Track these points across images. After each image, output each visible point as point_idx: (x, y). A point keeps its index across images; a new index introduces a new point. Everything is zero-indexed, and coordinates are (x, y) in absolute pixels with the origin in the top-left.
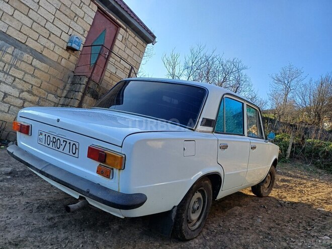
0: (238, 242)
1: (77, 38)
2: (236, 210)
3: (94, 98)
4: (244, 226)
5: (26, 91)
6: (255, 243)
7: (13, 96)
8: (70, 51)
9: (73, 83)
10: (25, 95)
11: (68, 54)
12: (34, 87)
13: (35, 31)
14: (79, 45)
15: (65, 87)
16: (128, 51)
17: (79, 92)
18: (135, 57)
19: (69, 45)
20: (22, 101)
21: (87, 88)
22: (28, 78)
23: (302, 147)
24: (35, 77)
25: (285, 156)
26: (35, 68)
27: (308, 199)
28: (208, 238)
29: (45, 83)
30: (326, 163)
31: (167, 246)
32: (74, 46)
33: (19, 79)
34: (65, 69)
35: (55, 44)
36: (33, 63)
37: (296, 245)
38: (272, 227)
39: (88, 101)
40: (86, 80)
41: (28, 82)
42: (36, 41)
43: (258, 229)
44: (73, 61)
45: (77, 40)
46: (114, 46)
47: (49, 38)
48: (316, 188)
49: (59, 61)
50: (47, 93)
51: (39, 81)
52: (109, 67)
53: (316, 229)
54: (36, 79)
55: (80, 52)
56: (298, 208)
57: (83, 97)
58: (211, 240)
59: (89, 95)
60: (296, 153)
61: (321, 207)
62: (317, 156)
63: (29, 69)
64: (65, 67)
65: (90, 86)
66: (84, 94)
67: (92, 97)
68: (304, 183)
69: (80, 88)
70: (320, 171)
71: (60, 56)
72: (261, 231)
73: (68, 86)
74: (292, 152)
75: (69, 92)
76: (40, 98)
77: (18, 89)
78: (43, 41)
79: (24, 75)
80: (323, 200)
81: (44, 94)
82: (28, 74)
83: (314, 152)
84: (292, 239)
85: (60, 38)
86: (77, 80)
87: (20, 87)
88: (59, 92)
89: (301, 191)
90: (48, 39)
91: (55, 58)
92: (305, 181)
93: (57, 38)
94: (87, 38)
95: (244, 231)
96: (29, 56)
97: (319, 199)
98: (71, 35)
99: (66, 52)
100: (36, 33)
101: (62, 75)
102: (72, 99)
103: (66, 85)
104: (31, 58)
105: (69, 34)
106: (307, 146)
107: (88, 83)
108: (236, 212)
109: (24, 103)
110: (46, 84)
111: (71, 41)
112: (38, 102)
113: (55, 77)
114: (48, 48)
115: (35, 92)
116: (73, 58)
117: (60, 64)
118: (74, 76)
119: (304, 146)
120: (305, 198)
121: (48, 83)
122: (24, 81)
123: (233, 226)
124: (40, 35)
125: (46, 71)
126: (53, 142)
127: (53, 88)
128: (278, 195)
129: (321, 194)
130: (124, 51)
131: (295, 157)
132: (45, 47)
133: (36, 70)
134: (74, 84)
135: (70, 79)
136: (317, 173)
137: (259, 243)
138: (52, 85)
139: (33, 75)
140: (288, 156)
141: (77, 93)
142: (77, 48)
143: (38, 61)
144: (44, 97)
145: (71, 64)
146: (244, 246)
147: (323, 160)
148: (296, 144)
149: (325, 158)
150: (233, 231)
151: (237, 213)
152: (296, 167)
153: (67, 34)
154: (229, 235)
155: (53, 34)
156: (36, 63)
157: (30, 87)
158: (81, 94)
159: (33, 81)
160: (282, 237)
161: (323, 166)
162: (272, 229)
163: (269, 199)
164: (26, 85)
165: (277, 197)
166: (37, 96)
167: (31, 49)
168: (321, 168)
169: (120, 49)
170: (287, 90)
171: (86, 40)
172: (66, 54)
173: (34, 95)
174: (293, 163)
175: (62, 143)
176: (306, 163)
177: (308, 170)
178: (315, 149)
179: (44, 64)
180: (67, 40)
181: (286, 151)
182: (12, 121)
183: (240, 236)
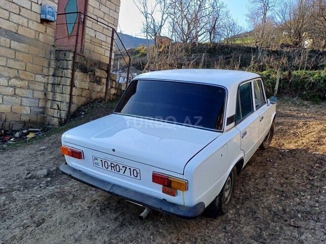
0: (262, 206)
1: (49, 7)
2: (248, 171)
3: (84, 72)
4: (261, 188)
5: (14, 78)
6: (276, 204)
7: (3, 86)
8: (45, 24)
9: (57, 60)
10: (13, 82)
11: (44, 27)
12: (19, 71)
13: (3, 9)
14: (53, 16)
15: (49, 64)
16: (103, 8)
17: (67, 69)
18: (112, 13)
19: (43, 17)
20: (12, 89)
21: (74, 63)
22: (11, 63)
23: (288, 81)
24: (18, 60)
25: (273, 92)
26: (16, 51)
27: (303, 143)
28: (238, 207)
29: (29, 65)
30: (312, 94)
31: (212, 221)
32: (49, 17)
33: (3, 66)
34: (45, 45)
35: (28, 19)
36: (12, 46)
37: (306, 198)
38: (284, 184)
39: (78, 77)
40: (71, 55)
41: (13, 68)
42: (8, 20)
43: (272, 188)
44: (51, 34)
45: (50, 9)
46: (88, 6)
47: (21, 14)
48: (307, 127)
49: (37, 37)
50: (34, 75)
51: (23, 64)
52: (87, 31)
53: (317, 178)
54: (20, 63)
55: (55, 22)
56: (297, 155)
57: (73, 74)
58: (241, 208)
59: (78, 70)
60: (283, 88)
61: (316, 150)
62: (303, 88)
63: (10, 53)
64: (44, 43)
65: (77, 60)
66: (73, 71)
67: (82, 72)
68: (296, 124)
69: (67, 65)
70: (306, 103)
71: (36, 31)
72: (276, 190)
73: (53, 63)
74: (279, 87)
75: (56, 69)
76: (29, 81)
77: (5, 77)
78: (15, 18)
79: (7, 61)
80: (316, 141)
81: (32, 76)
82: (10, 59)
83: (300, 85)
84: (301, 193)
85: (31, 10)
86: (62, 56)
87: (6, 74)
88: (45, 71)
89: (294, 134)
90: (19, 14)
91: (32, 35)
92: (296, 121)
93: (28, 11)
94: (58, 4)
95: (263, 192)
96: (5, 38)
97: (312, 141)
98: (41, 4)
99: (41, 25)
100: (6, 11)
101: (44, 51)
102: (62, 77)
103: (50, 62)
104: (8, 40)
105: (39, 3)
106: (293, 80)
107: (74, 58)
108: (248, 172)
109: (15, 91)
110: (31, 65)
111: (43, 12)
112: (28, 86)
113: (37, 56)
114: (22, 25)
115: (22, 77)
116: (50, 30)
117: (38, 40)
118: (56, 50)
119: (291, 80)
120: (300, 143)
121: (32, 63)
122: (9, 67)
123: (252, 190)
124: (10, 12)
125: (27, 51)
126: (112, 167)
127: (38, 68)
128: (277, 143)
129: (312, 134)
130: (100, 9)
131: (283, 93)
132: (18, 25)
133: (17, 53)
134: (59, 60)
135: (52, 55)
136: (304, 105)
137: (278, 203)
138: (36, 65)
139: (15, 59)
140: (276, 92)
141: (66, 70)
142: (53, 19)
143: (16, 42)
144: (32, 79)
145: (50, 37)
146: (268, 208)
147: (309, 91)
148: (283, 79)
149: (311, 89)
150: (254, 195)
151: (250, 173)
152: (284, 103)
153: (37, 3)
154: (253, 200)
155: (23, 7)
156: (14, 44)
157: (16, 73)
158: (70, 71)
159: (17, 65)
160: (294, 193)
161: (308, 97)
162: (284, 186)
163: (271, 150)
164: (11, 71)
165: (277, 146)
166: (26, 80)
167: (6, 31)
168: (307, 100)
169: (94, 8)
170: (266, 8)
171: (58, 7)
172: (42, 28)
173: (23, 80)
174: (281, 99)
175: (121, 167)
176: (293, 97)
177: (296, 104)
178: (301, 81)
179: (23, 45)
180: (39, 11)
181: (273, 87)
182: (9, 110)
183: (262, 198)
